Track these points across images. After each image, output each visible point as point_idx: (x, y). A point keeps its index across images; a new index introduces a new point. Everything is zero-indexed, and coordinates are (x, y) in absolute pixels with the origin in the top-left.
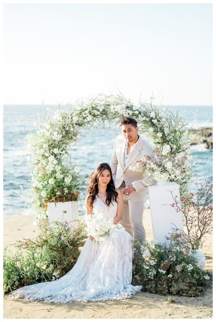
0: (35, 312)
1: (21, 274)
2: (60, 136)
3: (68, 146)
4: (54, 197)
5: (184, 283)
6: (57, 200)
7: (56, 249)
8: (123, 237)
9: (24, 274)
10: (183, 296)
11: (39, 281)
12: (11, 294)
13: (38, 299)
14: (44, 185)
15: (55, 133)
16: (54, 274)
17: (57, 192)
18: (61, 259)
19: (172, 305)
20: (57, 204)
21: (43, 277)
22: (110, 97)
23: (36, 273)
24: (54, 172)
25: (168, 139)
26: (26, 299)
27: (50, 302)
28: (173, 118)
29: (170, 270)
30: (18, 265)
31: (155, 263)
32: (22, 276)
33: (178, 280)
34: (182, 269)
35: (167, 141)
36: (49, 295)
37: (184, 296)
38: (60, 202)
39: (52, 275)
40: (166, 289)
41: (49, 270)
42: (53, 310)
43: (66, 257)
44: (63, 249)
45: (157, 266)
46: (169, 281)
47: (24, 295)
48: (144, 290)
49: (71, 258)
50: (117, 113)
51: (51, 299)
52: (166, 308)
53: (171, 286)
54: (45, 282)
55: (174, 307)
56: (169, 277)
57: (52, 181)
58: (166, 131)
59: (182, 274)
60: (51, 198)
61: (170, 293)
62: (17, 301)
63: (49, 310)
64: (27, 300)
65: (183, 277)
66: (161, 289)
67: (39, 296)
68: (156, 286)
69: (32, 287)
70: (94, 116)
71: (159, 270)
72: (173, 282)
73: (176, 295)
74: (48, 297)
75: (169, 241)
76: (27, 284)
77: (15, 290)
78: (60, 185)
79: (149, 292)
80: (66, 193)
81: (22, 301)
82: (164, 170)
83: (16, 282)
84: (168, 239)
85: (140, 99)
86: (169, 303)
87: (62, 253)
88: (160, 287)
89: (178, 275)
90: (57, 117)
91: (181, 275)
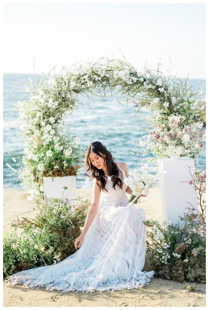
0: (38, 301)
1: (18, 258)
2: (56, 103)
3: (63, 115)
4: (51, 172)
5: (202, 269)
6: (54, 174)
7: (55, 229)
8: (140, 218)
9: (21, 256)
10: (201, 283)
11: (38, 265)
12: (7, 279)
13: (40, 286)
14: (41, 157)
15: (51, 100)
16: (55, 257)
17: (55, 166)
18: (62, 240)
19: (192, 294)
20: (54, 178)
21: (43, 260)
22: (112, 61)
23: (35, 256)
24: (52, 143)
25: (175, 109)
26: (25, 285)
27: (52, 290)
28: (181, 87)
29: (186, 254)
30: (14, 247)
31: (168, 246)
32: (19, 259)
33: (194, 265)
34: (199, 253)
35: (174, 111)
36: (51, 281)
37: (203, 283)
38: (58, 176)
39: (53, 259)
40: (183, 276)
41: (48, 253)
42: (59, 299)
43: (67, 238)
44: (63, 229)
45: (171, 250)
46: (185, 266)
47: (22, 281)
48: (157, 276)
49: (73, 239)
50: (119, 79)
51: (53, 286)
52: (186, 298)
53: (187, 272)
54: (44, 266)
55: (195, 296)
56: (185, 262)
57: (49, 154)
58: (174, 100)
59: (198, 258)
60: (48, 172)
61: (187, 280)
62: (15, 287)
63: (54, 300)
64: (27, 287)
65: (199, 261)
66: (177, 276)
67: (40, 283)
68: (171, 271)
69: (31, 271)
70: (94, 81)
71: (174, 254)
72: (189, 268)
73: (194, 282)
74: (50, 283)
75: (183, 222)
76: (25, 269)
77: (11, 275)
78: (58, 158)
79: (162, 278)
80: (66, 167)
81: (20, 288)
82: (180, 143)
83: (12, 266)
84: (182, 219)
85: (145, 65)
86: (188, 292)
87: (62, 233)
88: (175, 273)
89: (194, 259)
90: (52, 83)
91: (197, 260)
